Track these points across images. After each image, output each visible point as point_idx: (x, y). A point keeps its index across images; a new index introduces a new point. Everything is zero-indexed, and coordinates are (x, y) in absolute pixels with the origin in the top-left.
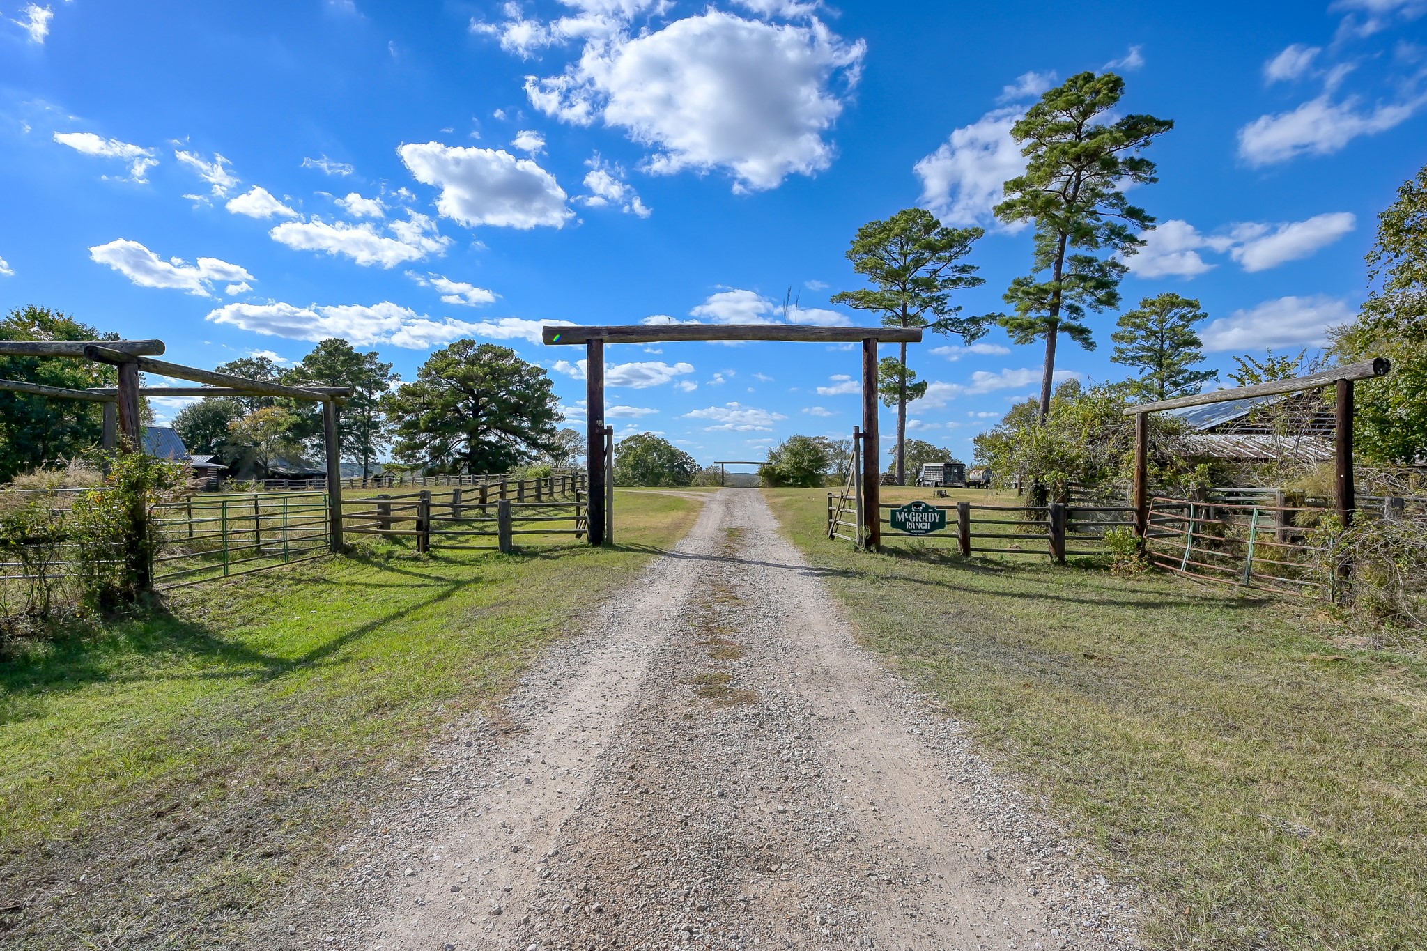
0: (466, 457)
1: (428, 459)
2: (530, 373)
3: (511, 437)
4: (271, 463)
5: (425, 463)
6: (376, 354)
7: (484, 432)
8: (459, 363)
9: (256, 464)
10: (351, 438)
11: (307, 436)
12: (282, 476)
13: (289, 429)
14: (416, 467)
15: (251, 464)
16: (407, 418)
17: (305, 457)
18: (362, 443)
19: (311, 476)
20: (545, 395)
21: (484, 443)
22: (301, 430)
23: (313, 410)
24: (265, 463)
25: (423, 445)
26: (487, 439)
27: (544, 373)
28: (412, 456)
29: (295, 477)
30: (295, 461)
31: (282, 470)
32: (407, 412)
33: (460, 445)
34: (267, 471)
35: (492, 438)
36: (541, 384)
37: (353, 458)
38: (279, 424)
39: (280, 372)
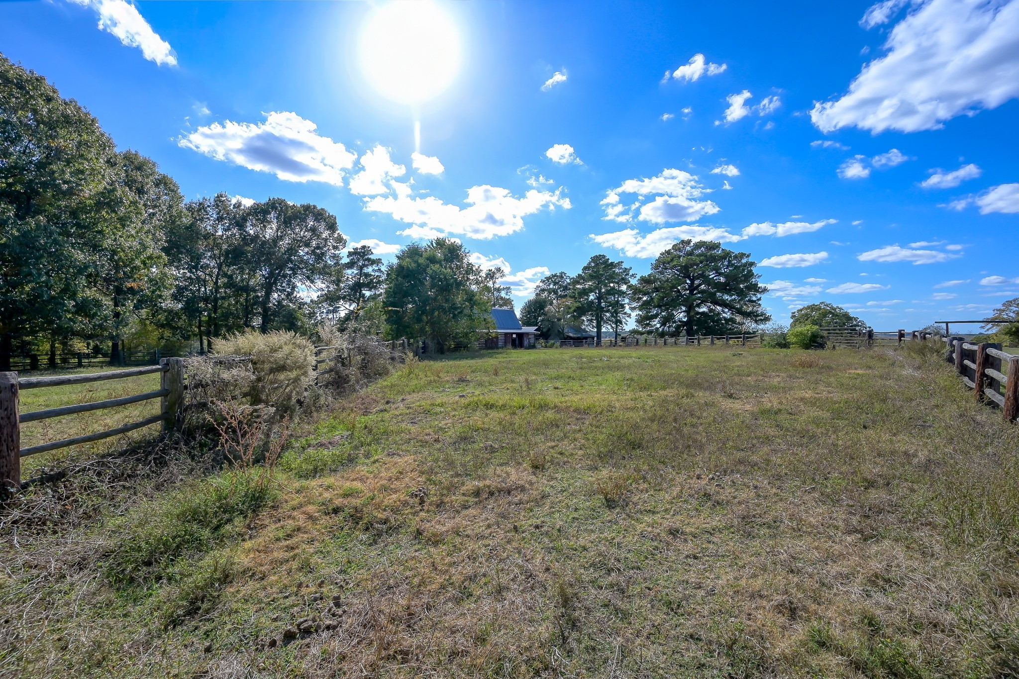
0: (685, 324)
1: (658, 326)
2: (736, 257)
3: (719, 308)
4: (566, 330)
5: (657, 329)
6: (622, 262)
7: (698, 306)
8: (679, 257)
9: (559, 331)
10: (608, 314)
11: (584, 315)
12: (571, 338)
13: (575, 311)
14: (650, 332)
15: (556, 331)
16: (645, 299)
17: (583, 327)
18: (614, 317)
19: (586, 338)
20: (750, 274)
21: (698, 313)
22: (581, 311)
23: (587, 299)
24: (563, 330)
25: (656, 316)
26: (701, 310)
27: (748, 256)
28: (648, 325)
29: (578, 338)
30: (578, 329)
31: (571, 335)
32: (645, 294)
33: (681, 315)
34: (564, 334)
35: (703, 309)
36: (745, 265)
37: (609, 327)
38: (570, 308)
39: (570, 280)
